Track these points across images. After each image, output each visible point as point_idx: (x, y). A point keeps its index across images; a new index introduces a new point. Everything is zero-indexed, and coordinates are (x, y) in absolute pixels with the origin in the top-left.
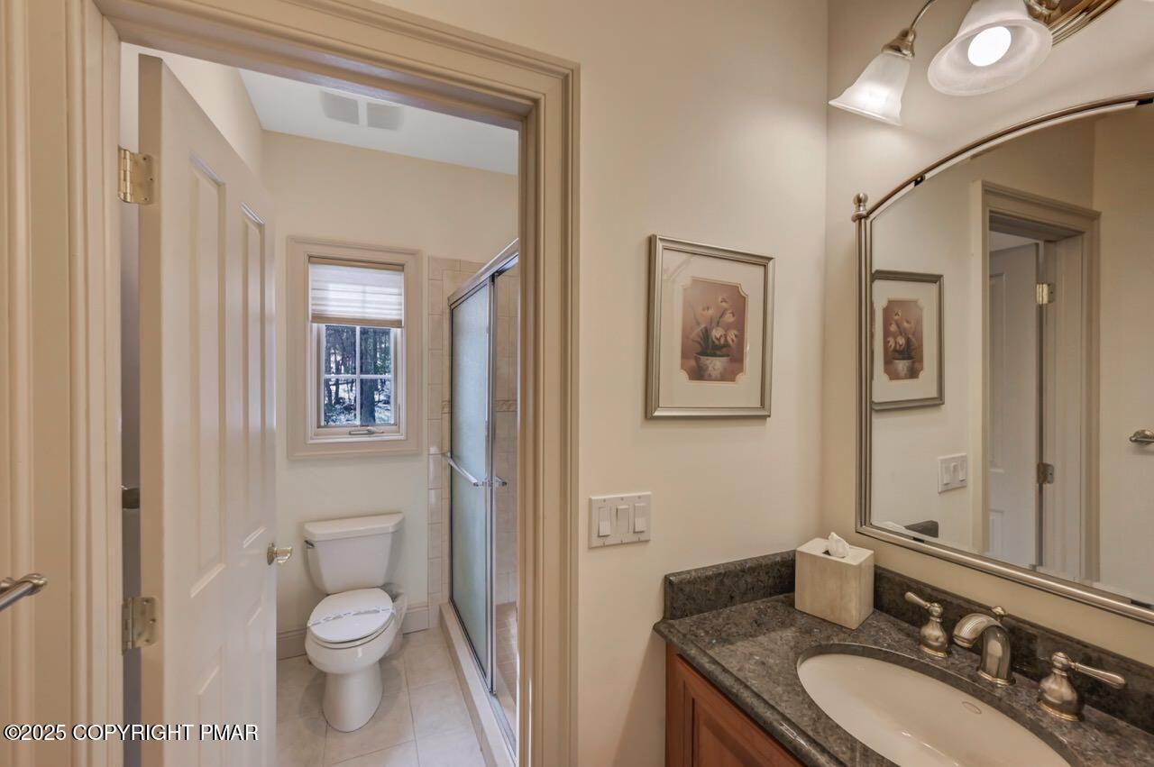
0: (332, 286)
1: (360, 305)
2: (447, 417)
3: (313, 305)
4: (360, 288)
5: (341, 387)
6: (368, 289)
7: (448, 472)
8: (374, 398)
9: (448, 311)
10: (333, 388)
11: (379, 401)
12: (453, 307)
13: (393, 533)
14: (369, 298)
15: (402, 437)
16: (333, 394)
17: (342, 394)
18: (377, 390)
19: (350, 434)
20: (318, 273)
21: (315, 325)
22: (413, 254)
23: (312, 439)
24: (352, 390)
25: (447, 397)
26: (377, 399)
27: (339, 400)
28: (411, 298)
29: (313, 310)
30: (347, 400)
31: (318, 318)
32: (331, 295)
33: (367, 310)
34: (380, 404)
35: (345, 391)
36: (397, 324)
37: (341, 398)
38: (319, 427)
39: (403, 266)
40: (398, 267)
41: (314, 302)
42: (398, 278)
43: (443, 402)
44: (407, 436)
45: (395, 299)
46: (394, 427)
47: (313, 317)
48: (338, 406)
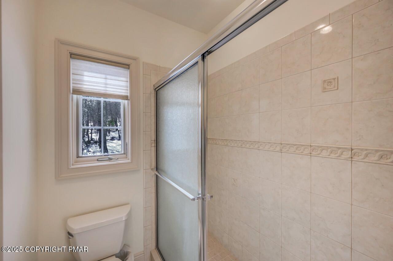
0: (86, 73)
1: (104, 86)
2: (153, 149)
3: (73, 83)
4: (104, 76)
5: (93, 134)
6: (108, 77)
7: (154, 179)
8: (106, 138)
9: (153, 92)
10: (90, 135)
11: (108, 139)
12: (157, 89)
13: (125, 220)
14: (109, 82)
15: (129, 161)
16: (90, 137)
17: (93, 137)
18: (107, 135)
19: (98, 160)
20: (76, 65)
21: (75, 96)
22: (135, 59)
23: (73, 165)
24: (97, 135)
25: (154, 137)
26: (107, 139)
27: (92, 139)
28: (133, 83)
29: (73, 87)
30: (95, 140)
31: (77, 92)
32: (86, 78)
33: (108, 89)
34: (108, 141)
35: (94, 136)
36: (125, 98)
37: (93, 139)
38: (78, 157)
39: (129, 65)
40: (126, 66)
41: (75, 82)
42: (126, 72)
43: (151, 140)
44: (132, 161)
45: (124, 84)
46: (124, 156)
47: (73, 91)
48: (92, 142)
